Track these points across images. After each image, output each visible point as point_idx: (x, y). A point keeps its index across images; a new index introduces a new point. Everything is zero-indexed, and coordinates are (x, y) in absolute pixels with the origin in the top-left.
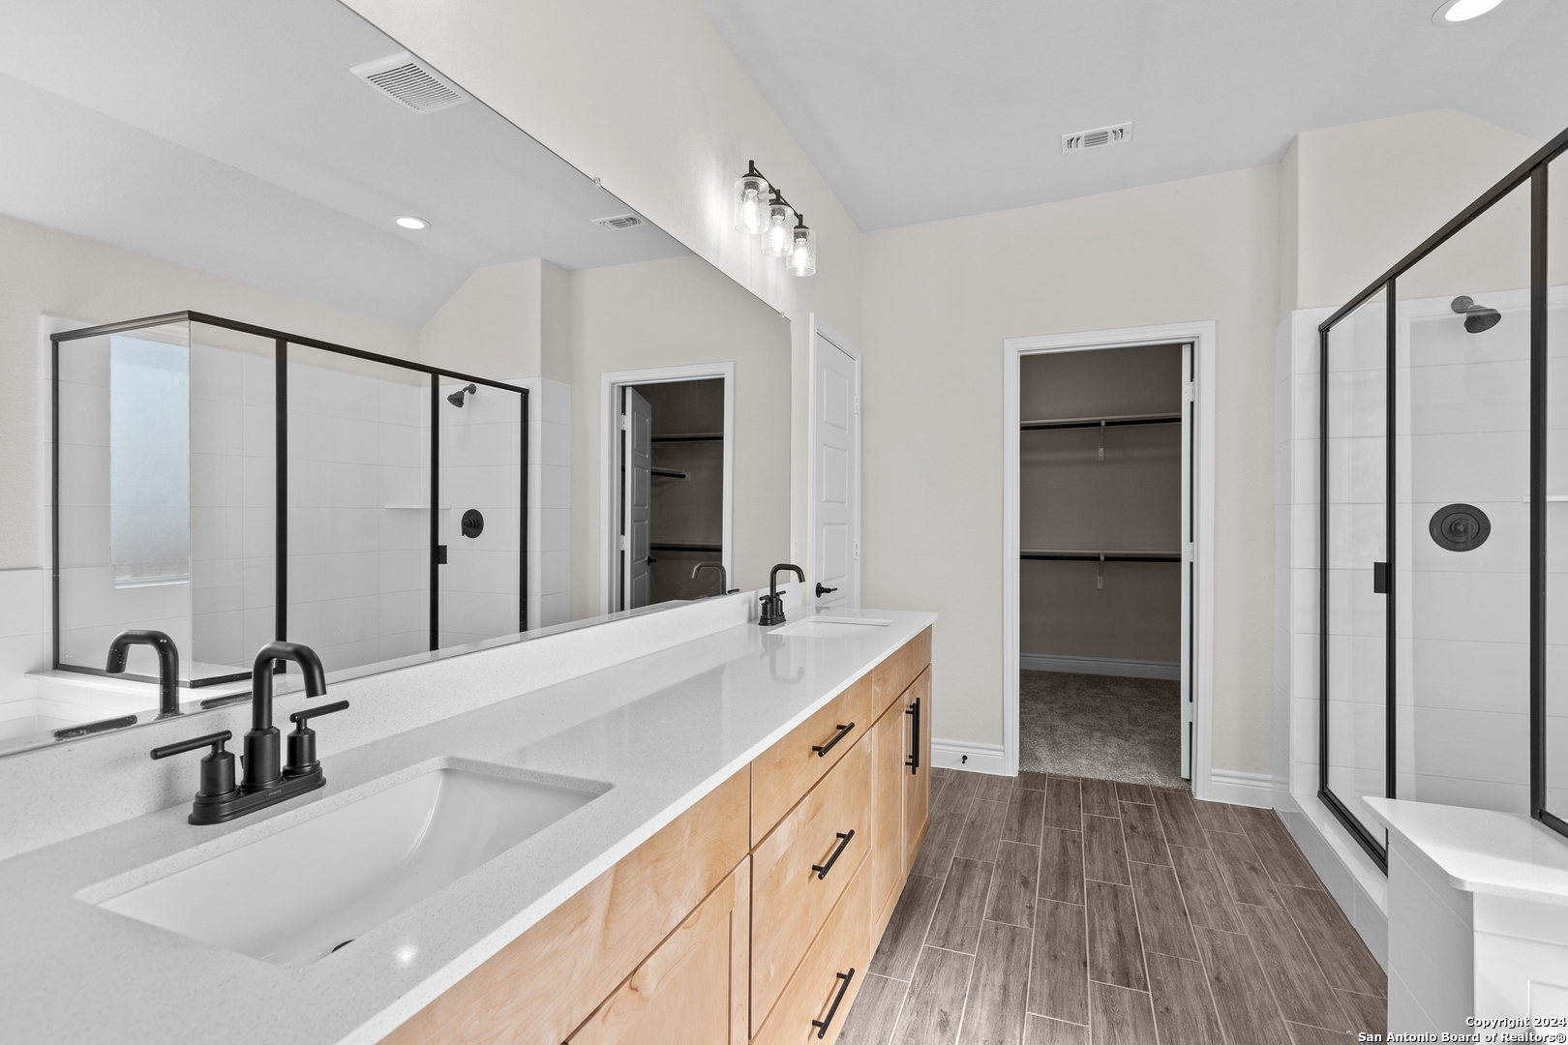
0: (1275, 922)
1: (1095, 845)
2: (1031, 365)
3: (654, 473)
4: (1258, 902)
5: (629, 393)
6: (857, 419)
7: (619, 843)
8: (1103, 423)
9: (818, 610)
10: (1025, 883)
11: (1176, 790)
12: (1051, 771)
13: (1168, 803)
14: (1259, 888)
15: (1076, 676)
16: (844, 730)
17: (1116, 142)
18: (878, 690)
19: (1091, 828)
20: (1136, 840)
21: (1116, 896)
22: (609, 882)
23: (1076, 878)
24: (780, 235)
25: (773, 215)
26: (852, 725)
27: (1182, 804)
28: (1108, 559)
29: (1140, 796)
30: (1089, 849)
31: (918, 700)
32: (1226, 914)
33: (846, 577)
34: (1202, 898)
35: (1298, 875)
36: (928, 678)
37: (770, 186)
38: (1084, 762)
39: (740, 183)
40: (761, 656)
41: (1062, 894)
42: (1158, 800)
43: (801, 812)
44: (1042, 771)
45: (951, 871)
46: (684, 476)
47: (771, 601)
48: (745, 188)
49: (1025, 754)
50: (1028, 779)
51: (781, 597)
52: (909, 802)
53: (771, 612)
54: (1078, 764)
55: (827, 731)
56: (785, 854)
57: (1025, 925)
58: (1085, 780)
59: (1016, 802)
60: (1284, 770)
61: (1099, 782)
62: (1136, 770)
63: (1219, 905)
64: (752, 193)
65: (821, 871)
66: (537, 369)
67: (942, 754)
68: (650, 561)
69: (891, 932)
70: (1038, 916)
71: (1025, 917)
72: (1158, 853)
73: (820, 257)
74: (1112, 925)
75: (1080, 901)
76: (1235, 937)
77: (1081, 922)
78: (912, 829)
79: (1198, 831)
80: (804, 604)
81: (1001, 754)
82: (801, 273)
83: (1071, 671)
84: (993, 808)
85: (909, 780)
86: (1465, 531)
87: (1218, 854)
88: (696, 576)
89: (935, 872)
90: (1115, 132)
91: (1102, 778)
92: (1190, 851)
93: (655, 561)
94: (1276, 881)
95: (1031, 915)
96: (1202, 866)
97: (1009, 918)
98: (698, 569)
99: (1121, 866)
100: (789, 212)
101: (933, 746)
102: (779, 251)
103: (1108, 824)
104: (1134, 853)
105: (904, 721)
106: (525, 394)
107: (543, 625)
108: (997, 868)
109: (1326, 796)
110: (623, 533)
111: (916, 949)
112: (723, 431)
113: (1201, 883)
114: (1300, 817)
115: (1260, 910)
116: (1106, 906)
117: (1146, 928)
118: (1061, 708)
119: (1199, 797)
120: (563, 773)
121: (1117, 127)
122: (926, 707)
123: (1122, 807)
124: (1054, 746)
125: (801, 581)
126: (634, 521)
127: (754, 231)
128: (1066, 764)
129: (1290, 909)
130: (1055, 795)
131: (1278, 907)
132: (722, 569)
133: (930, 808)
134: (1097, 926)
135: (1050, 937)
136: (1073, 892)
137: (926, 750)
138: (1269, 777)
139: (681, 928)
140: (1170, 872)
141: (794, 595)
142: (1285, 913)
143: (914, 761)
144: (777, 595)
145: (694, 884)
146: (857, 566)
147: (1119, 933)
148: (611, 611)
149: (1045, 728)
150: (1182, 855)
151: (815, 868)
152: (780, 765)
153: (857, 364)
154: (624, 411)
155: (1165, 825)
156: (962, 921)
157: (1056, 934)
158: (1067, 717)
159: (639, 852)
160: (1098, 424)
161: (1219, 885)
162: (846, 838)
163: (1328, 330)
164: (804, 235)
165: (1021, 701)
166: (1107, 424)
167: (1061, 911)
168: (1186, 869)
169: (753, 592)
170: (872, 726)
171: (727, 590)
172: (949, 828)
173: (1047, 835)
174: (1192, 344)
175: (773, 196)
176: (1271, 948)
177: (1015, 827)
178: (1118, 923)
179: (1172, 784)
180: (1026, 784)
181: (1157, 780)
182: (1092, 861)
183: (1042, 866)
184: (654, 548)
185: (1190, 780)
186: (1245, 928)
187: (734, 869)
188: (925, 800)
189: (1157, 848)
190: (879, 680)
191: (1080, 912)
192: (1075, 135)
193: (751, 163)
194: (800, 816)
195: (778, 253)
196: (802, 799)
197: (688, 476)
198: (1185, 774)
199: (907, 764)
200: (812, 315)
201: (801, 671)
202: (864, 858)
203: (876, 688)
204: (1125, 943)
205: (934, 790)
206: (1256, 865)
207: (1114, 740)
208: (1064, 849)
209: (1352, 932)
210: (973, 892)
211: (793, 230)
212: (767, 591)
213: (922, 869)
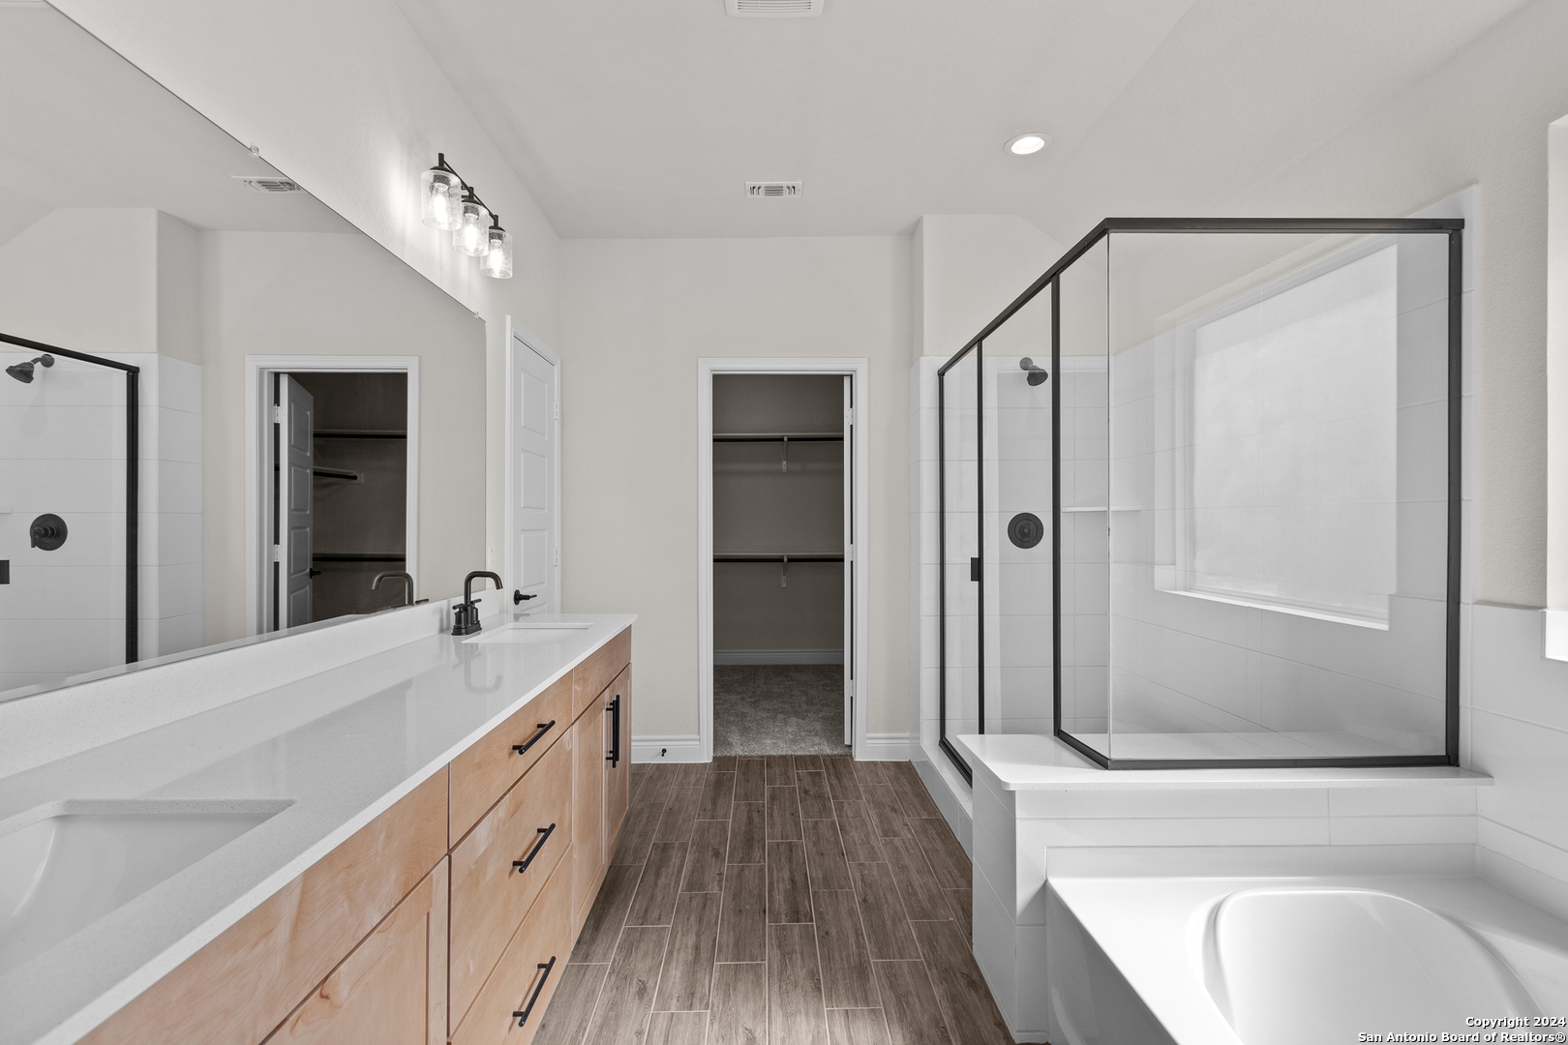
0: (906, 847)
1: (776, 812)
2: (722, 383)
3: (316, 474)
4: (896, 834)
5: (284, 382)
6: (557, 425)
7: (309, 850)
8: (786, 439)
9: (517, 617)
10: (717, 854)
11: (841, 756)
12: (741, 753)
13: (834, 767)
14: (897, 825)
15: (765, 667)
16: (544, 728)
17: (789, 196)
18: (578, 689)
19: (773, 798)
20: (808, 802)
21: (791, 851)
22: (298, 891)
23: (759, 842)
24: (473, 234)
25: (465, 212)
26: (553, 723)
27: (845, 767)
28: (791, 560)
29: (813, 764)
30: (771, 815)
31: (618, 697)
32: (873, 848)
33: (546, 584)
34: (856, 839)
35: (924, 809)
36: (628, 676)
37: (462, 182)
38: (768, 741)
39: (429, 175)
40: (454, 667)
41: (747, 857)
42: (826, 766)
43: (501, 810)
44: (733, 754)
45: (650, 856)
46: (355, 478)
47: (466, 610)
48: (435, 181)
49: (719, 740)
50: (721, 762)
51: (477, 605)
52: (609, 795)
53: (466, 620)
54: (764, 744)
55: (527, 730)
56: (485, 851)
57: (716, 890)
58: (769, 757)
59: (710, 785)
60: (916, 728)
61: (781, 757)
62: (811, 743)
63: (869, 843)
64: (442, 187)
65: (521, 865)
66: (154, 346)
67: (641, 750)
68: (312, 573)
69: (592, 922)
70: (727, 880)
71: (716, 883)
72: (825, 810)
73: (516, 258)
74: (786, 875)
75: (762, 861)
76: (878, 865)
77: (762, 879)
78: (612, 820)
79: (855, 786)
80: (502, 611)
81: (698, 743)
82: (497, 275)
83: (760, 663)
84: (690, 793)
85: (609, 774)
86: (1029, 533)
87: (869, 803)
88: (377, 587)
89: (635, 860)
90: (788, 188)
91: (783, 753)
92: (849, 804)
93: (319, 573)
94: (909, 816)
95: (720, 881)
96: (858, 814)
97: (701, 886)
98: (380, 580)
99: (796, 825)
100: (483, 211)
101: (633, 744)
102: (472, 250)
103: (787, 792)
104: (807, 814)
105: (604, 718)
106: (133, 373)
107: (161, 653)
108: (692, 846)
109: (945, 745)
110: (277, 541)
111: (616, 932)
112: (405, 428)
113: (856, 828)
114: (927, 764)
115: (897, 841)
116: (783, 860)
117: (813, 872)
118: (751, 697)
119: (857, 759)
120: (230, 798)
121: (791, 184)
122: (626, 704)
123: (798, 776)
124: (744, 731)
125: (498, 588)
126: (291, 528)
127: (446, 227)
128: (754, 745)
129: (917, 836)
130: (744, 774)
131: (909, 836)
132: (408, 577)
133: (631, 800)
134: (775, 878)
135: (736, 896)
136: (757, 854)
137: (626, 745)
138: (907, 734)
139: (375, 932)
140: (833, 823)
141: (489, 602)
142: (914, 840)
143: (614, 755)
144: (472, 603)
145: (390, 887)
146: (557, 572)
147: (792, 881)
148: (260, 631)
149: (737, 716)
150: (843, 807)
151: (515, 864)
152: (479, 766)
153: (556, 370)
154: (277, 401)
155: (831, 785)
156: (659, 898)
157: (741, 892)
158: (755, 704)
159: (329, 859)
160: (782, 440)
161: (869, 827)
162: (546, 832)
163: (943, 375)
164: (500, 237)
165: (715, 694)
166: (789, 440)
167: (746, 872)
168: (845, 819)
169: (445, 601)
170: (573, 724)
171: (415, 600)
172: (648, 817)
173: (736, 809)
174: (851, 376)
175: (466, 193)
176: (904, 868)
177: (709, 806)
178: (791, 872)
179: (838, 751)
180: (719, 767)
181: (827, 749)
182: (772, 825)
183: (731, 837)
184: (317, 558)
185: (851, 746)
186: (886, 857)
187: (431, 870)
188: (625, 791)
189: (824, 806)
190: (580, 679)
191: (762, 870)
192: (757, 184)
193: (441, 156)
194: (500, 814)
195: (471, 252)
196: (502, 798)
197: (361, 478)
198: (847, 742)
199: (607, 758)
200: (508, 318)
201: (499, 679)
202: (565, 851)
203: (576, 688)
204: (797, 887)
205: (634, 784)
206: (896, 807)
207: (794, 720)
208: (750, 819)
209: (957, 844)
210: (670, 871)
211: (488, 230)
212: (461, 600)
213: (623, 858)
